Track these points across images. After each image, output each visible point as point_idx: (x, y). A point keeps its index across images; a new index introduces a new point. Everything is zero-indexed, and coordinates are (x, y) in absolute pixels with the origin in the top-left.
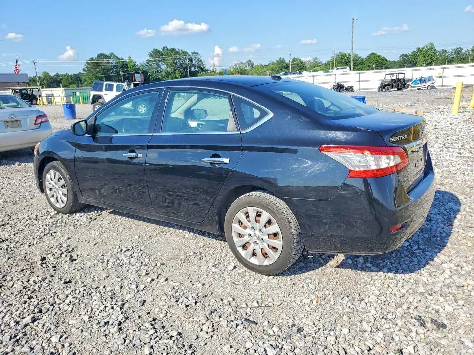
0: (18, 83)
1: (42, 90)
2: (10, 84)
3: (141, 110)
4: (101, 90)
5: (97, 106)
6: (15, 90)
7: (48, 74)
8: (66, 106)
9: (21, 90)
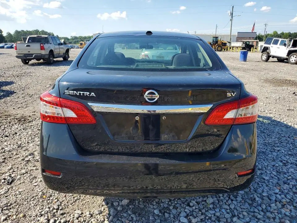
0: (250, 38)
1: (259, 42)
2: (245, 38)
3: (292, 60)
4: (270, 44)
5: (264, 55)
6: (244, 42)
7: (277, 32)
8: (242, 52)
9: (246, 42)
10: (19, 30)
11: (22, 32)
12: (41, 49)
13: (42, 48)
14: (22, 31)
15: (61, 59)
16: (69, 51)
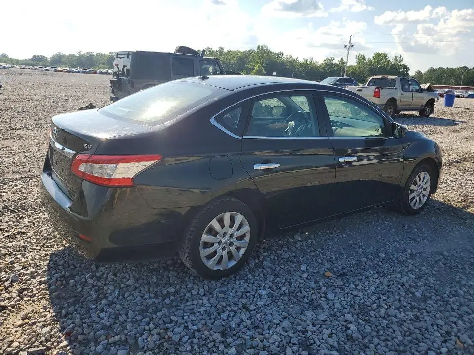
10: (436, 67)
11: (440, 70)
12: (375, 96)
13: (377, 95)
14: (440, 68)
15: (417, 113)
16: (436, 103)
